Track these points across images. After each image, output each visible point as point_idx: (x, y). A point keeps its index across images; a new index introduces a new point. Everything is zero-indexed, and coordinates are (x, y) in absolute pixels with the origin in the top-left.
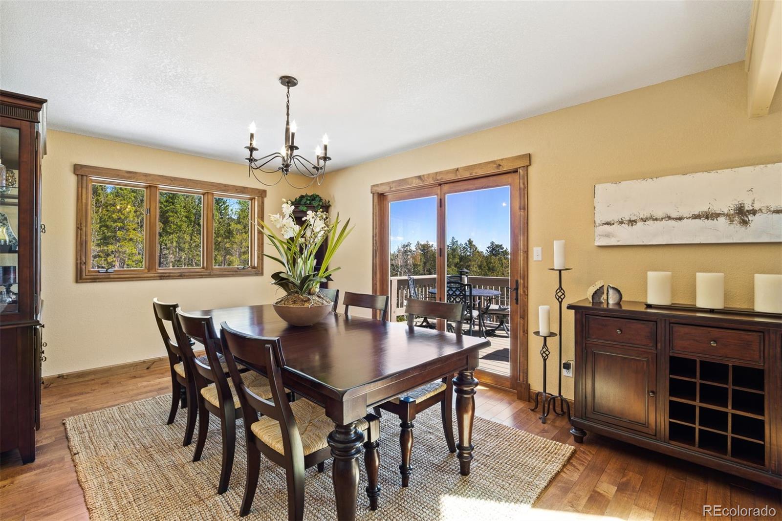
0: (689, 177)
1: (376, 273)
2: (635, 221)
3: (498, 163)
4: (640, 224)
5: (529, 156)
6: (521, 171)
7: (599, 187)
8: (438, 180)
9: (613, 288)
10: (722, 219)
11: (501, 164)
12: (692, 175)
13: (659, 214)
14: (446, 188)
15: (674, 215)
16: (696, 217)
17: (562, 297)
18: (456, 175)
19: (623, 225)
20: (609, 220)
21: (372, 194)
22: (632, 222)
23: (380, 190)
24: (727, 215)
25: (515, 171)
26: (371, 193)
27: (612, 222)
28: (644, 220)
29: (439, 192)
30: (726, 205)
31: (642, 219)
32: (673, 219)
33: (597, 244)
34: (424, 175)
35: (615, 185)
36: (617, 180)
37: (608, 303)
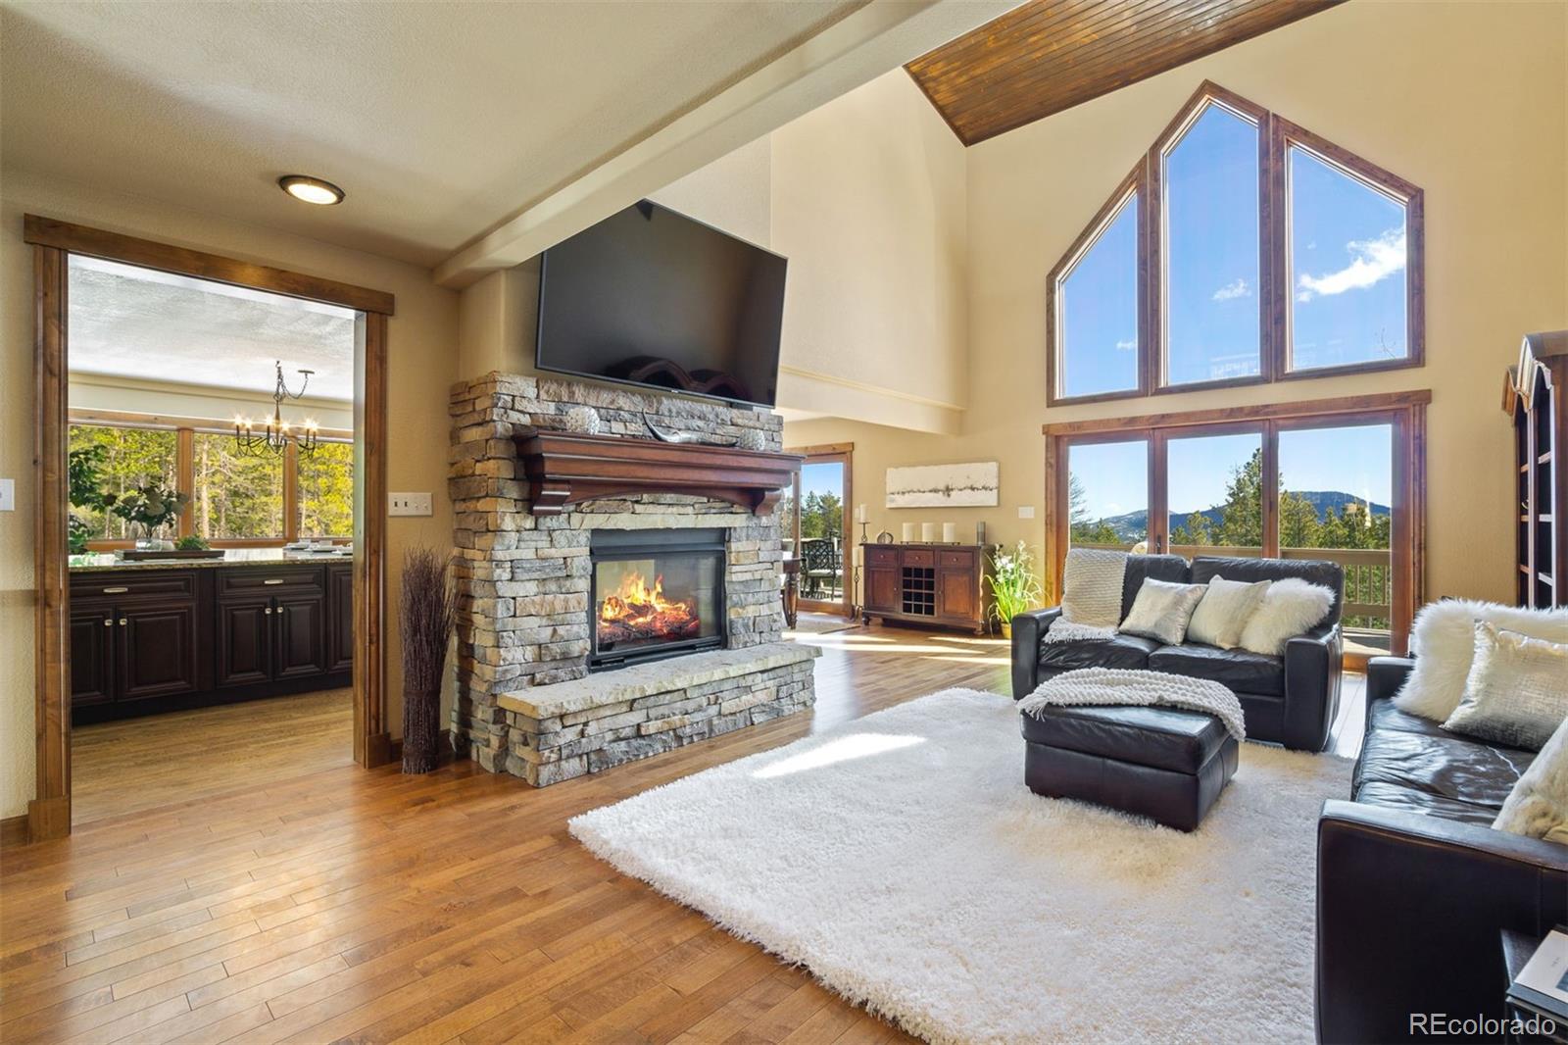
4: (907, 495)
5: (853, 444)
7: (888, 470)
9: (888, 533)
10: (940, 492)
13: (916, 489)
15: (922, 490)
16: (931, 491)
19: (899, 495)
22: (903, 493)
24: (942, 490)
25: (844, 453)
27: (894, 493)
28: (909, 492)
30: (942, 486)
32: (921, 492)
33: (888, 506)
35: (895, 470)
36: (897, 466)
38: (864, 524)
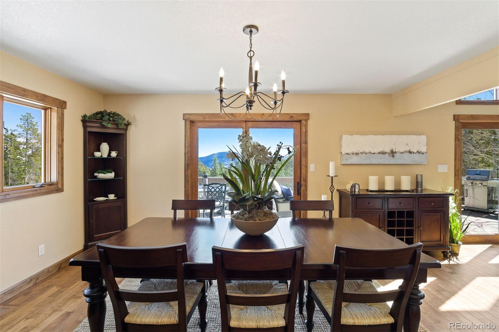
0: (377, 136)
1: (188, 182)
2: (358, 153)
3: (291, 115)
4: (360, 155)
5: (309, 115)
6: (304, 122)
7: (344, 137)
8: (247, 119)
9: (357, 184)
10: (387, 154)
11: (293, 116)
12: (378, 136)
13: (367, 151)
14: (249, 124)
17: (333, 189)
18: (262, 118)
19: (354, 155)
20: (348, 152)
21: (184, 121)
23: (193, 118)
24: (388, 153)
25: (300, 121)
26: (183, 119)
27: (349, 153)
29: (244, 126)
30: (388, 150)
31: (361, 153)
32: (372, 153)
33: (342, 163)
34: (236, 114)
35: (350, 136)
36: (351, 134)
37: (355, 191)
38: (332, 177)
